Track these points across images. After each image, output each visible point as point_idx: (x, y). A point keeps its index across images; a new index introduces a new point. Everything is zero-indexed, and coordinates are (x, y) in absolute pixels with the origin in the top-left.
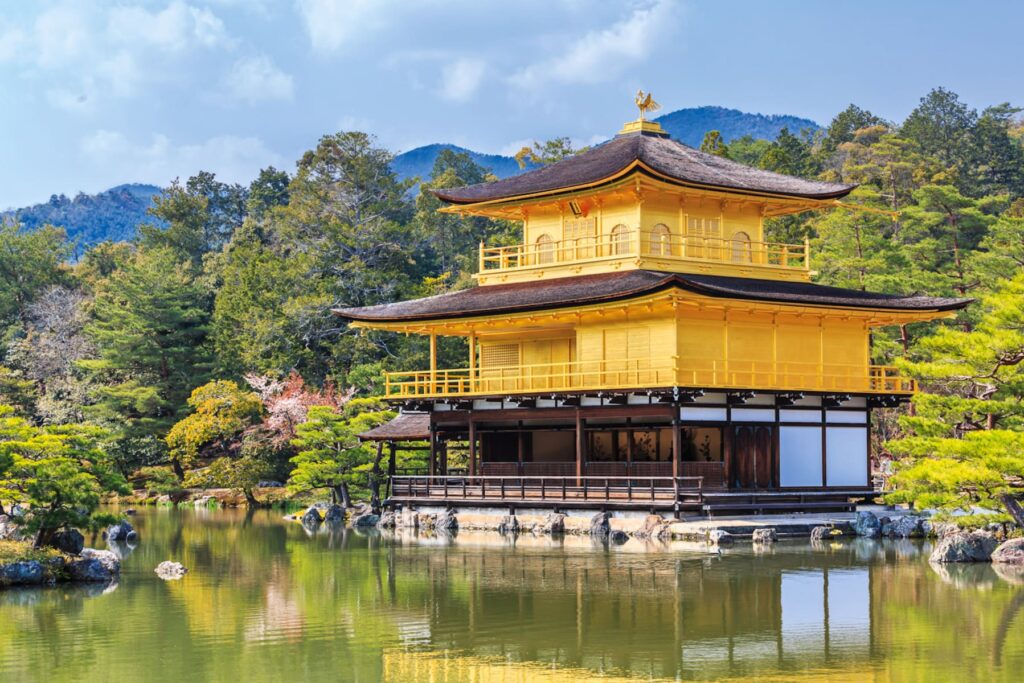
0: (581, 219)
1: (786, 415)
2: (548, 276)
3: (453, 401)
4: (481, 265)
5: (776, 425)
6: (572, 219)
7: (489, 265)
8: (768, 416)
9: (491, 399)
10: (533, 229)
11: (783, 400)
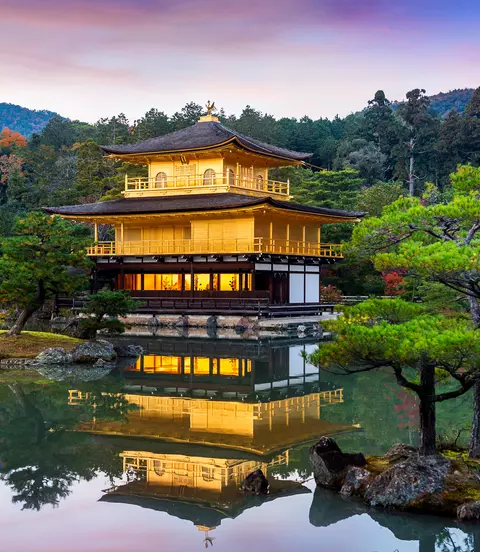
0: (185, 165)
1: (293, 268)
2: (169, 194)
3: (115, 258)
4: (126, 187)
5: (289, 272)
6: (179, 164)
7: (130, 187)
8: (284, 268)
9: (138, 257)
10: (154, 169)
11: (292, 260)
